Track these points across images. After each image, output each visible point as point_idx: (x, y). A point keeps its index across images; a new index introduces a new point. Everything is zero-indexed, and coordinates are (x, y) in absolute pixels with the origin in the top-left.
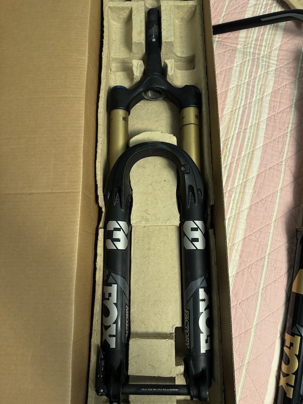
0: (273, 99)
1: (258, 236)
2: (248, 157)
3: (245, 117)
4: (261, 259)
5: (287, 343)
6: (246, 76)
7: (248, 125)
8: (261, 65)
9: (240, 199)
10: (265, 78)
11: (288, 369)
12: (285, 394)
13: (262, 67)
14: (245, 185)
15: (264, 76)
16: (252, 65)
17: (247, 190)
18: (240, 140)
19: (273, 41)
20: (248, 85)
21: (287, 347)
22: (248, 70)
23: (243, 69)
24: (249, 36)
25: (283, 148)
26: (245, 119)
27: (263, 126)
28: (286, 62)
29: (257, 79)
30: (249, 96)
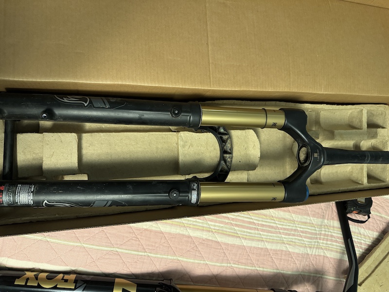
0: (284, 253)
1: (165, 245)
2: (234, 233)
3: (268, 229)
4: (144, 249)
5: (66, 277)
6: (303, 228)
8: (311, 241)
9: (197, 227)
10: (301, 245)
11: (42, 280)
12: (19, 277)
13: (310, 242)
14: (209, 231)
15: (303, 244)
16: (311, 233)
17: (205, 233)
18: (249, 225)
19: (332, 251)
20: (295, 230)
21: (63, 277)
22: (307, 230)
23: (308, 225)
24: (335, 229)
25: (242, 264)
26: (266, 229)
27: (260, 245)
28: (314, 262)
29: (300, 238)
30: (286, 232)
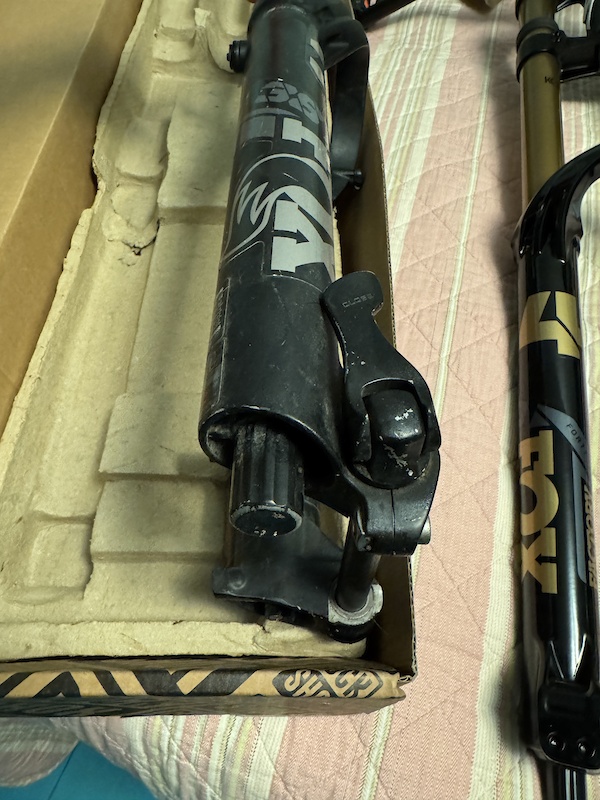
0: (447, 87)
3: (395, 105)
4: (441, 302)
6: (396, 64)
7: (399, 113)
10: (429, 64)
14: (399, 190)
17: (403, 197)
18: (386, 131)
19: (441, 32)
20: (399, 72)
21: (526, 469)
22: (400, 58)
25: (471, 141)
27: (429, 116)
29: (416, 66)
30: (402, 83)
